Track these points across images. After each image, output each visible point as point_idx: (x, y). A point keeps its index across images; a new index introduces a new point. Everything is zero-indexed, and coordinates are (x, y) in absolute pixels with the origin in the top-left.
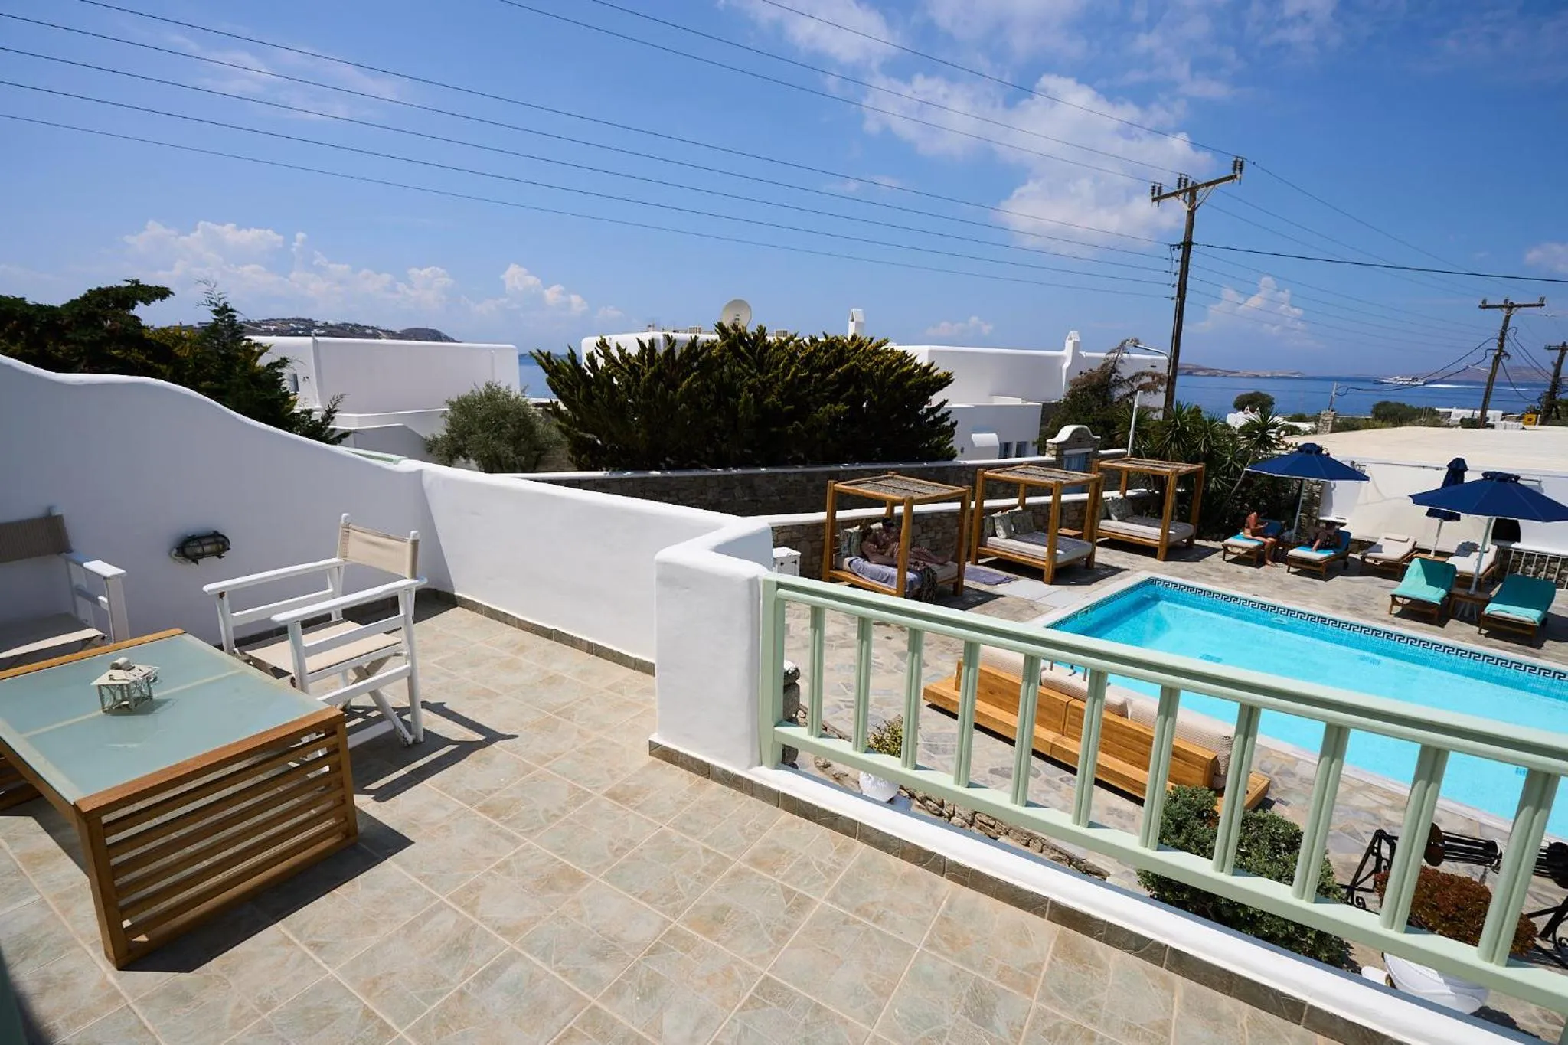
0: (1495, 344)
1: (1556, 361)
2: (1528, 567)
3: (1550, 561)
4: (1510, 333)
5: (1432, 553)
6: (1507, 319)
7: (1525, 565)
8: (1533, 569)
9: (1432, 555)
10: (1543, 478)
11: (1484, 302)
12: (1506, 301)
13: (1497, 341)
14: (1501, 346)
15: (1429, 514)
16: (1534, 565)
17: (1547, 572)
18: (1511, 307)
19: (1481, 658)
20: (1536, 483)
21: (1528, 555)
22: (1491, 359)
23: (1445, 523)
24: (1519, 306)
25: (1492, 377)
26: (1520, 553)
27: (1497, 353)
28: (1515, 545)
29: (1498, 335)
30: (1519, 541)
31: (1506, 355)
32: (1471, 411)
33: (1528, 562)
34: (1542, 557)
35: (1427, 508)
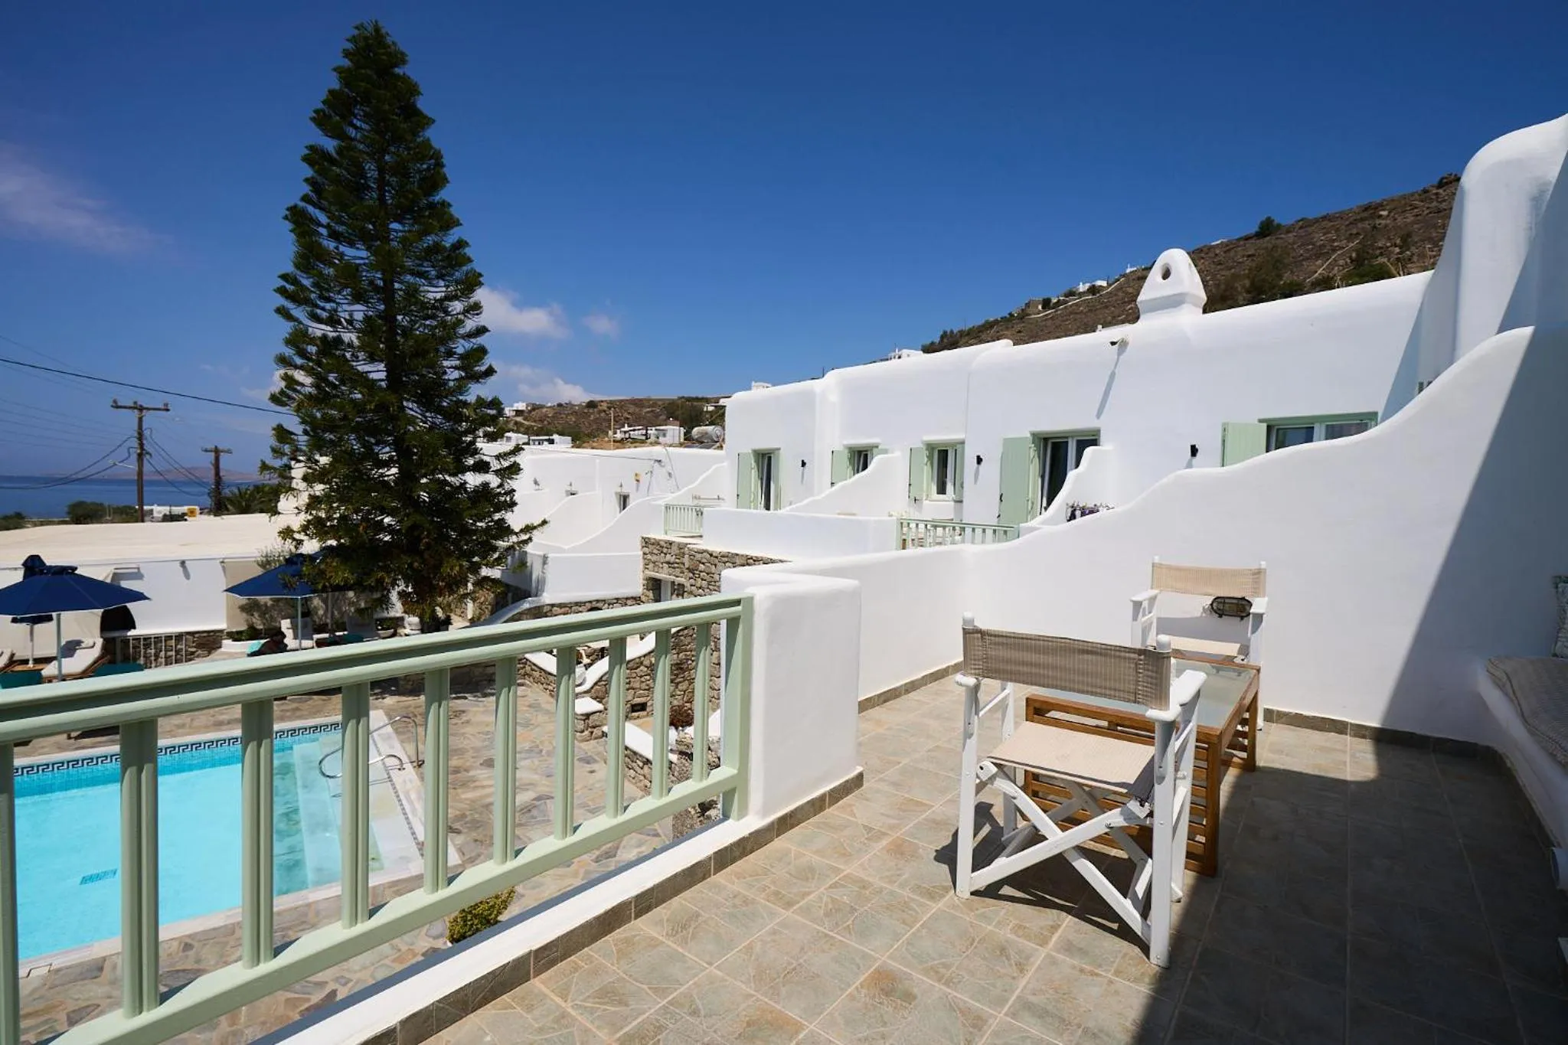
0: (135, 443)
1: (213, 462)
2: (149, 651)
3: (165, 641)
4: (147, 433)
5: (31, 662)
6: (140, 420)
7: (145, 649)
8: (153, 651)
9: (31, 665)
10: (141, 565)
11: (115, 402)
12: (135, 403)
13: (136, 439)
14: (141, 445)
15: (14, 621)
16: (153, 647)
17: (166, 651)
18: (141, 409)
19: (51, 768)
20: (136, 570)
21: (145, 639)
22: (134, 457)
23: (38, 627)
24: (148, 409)
25: (140, 473)
26: (137, 639)
27: (139, 451)
28: (132, 633)
29: (136, 435)
30: (134, 628)
31: (148, 453)
32: (168, 508)
33: (147, 646)
34: (158, 639)
35: (11, 617)
